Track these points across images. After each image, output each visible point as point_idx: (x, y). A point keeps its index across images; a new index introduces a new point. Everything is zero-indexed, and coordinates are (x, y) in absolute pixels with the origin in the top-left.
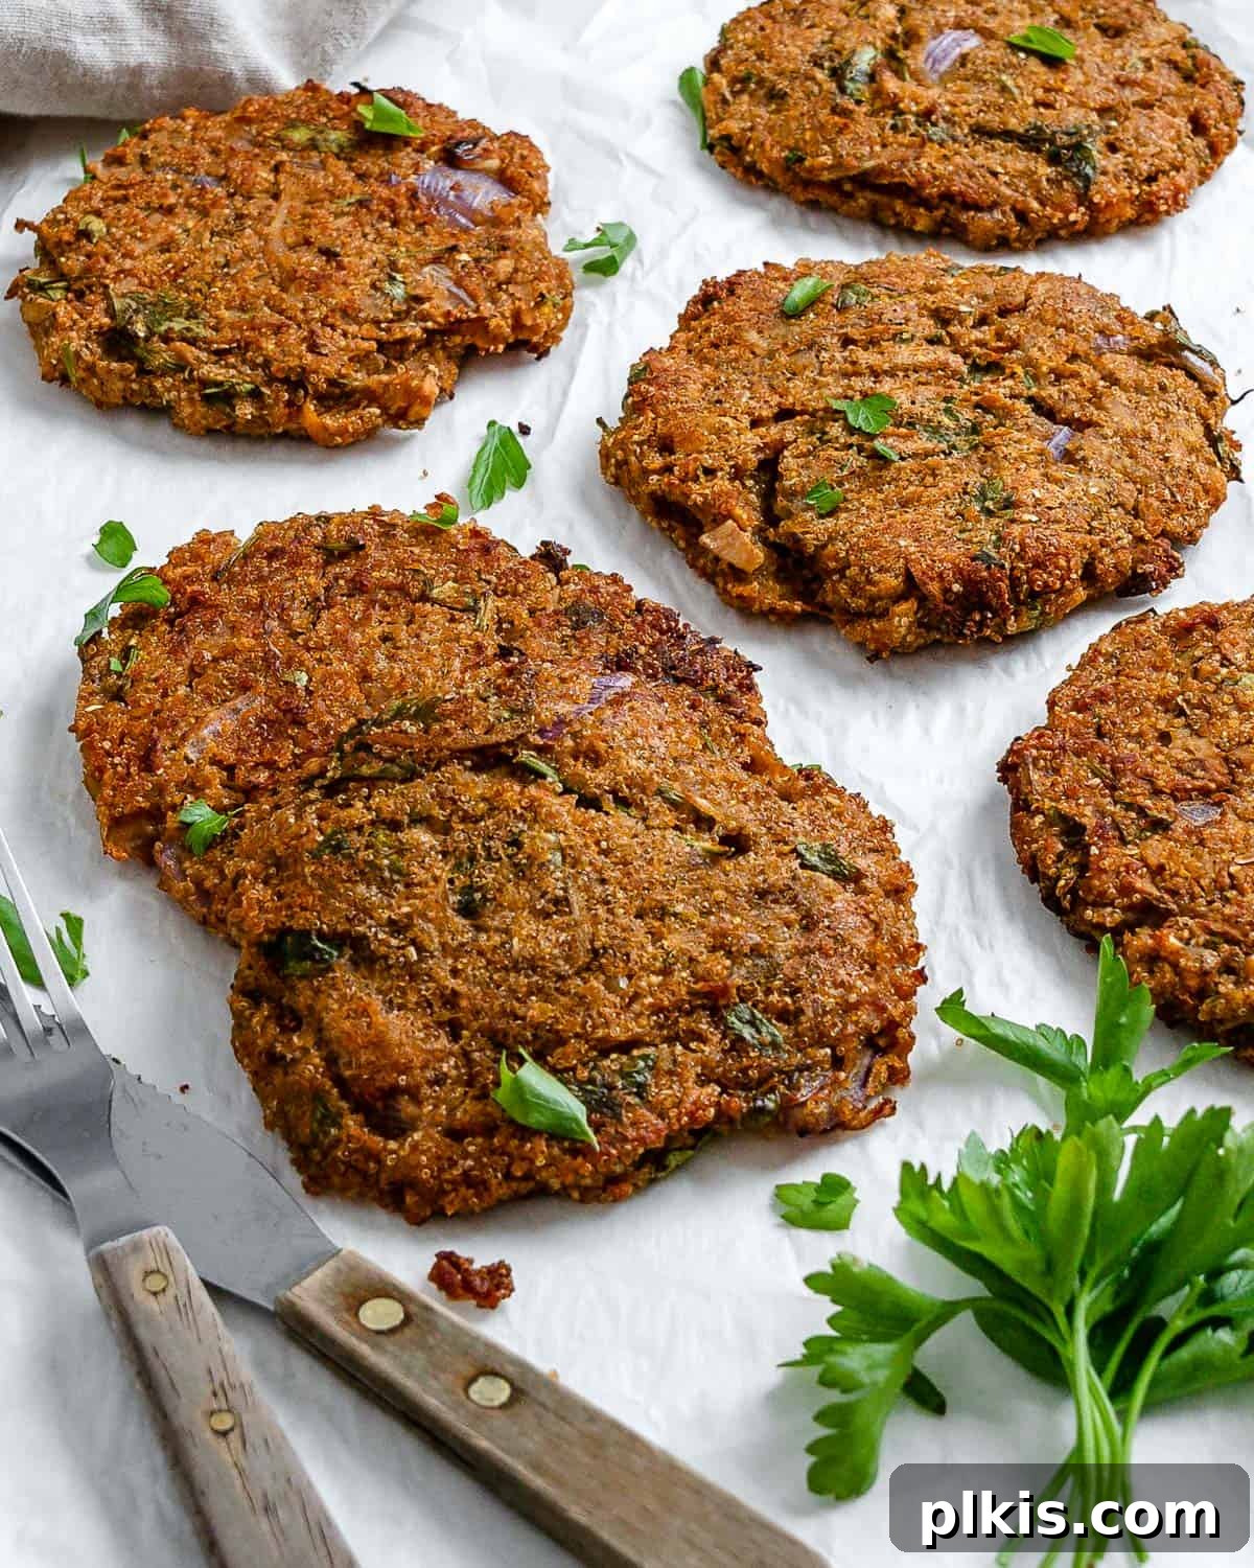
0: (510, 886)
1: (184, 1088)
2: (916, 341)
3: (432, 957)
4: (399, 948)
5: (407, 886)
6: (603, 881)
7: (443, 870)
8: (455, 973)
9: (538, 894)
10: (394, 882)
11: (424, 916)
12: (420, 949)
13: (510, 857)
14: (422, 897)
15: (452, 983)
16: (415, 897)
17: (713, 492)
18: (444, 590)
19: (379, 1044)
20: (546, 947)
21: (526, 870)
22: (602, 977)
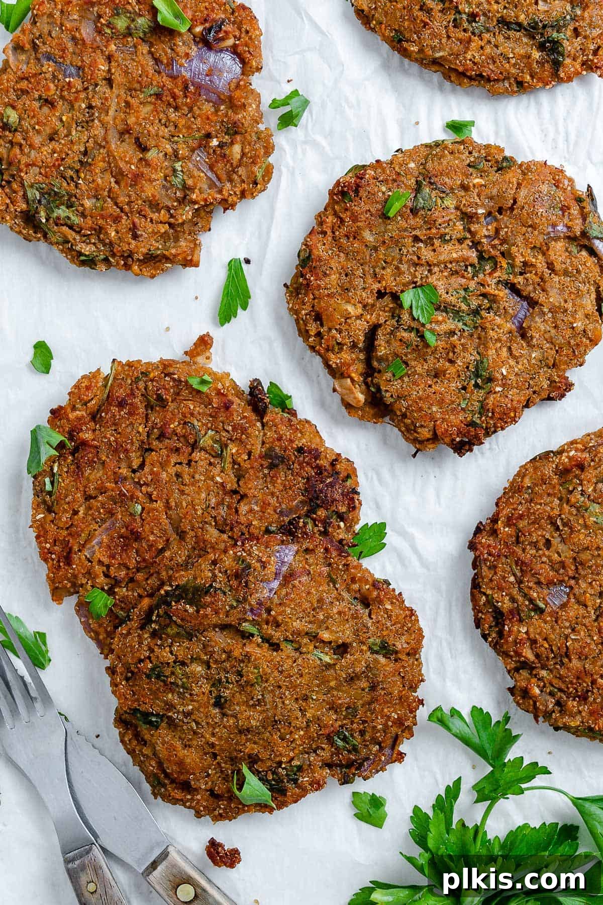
0: (237, 694)
1: (98, 736)
2: (453, 242)
3: (203, 727)
4: (188, 723)
5: (191, 695)
6: (280, 687)
7: (206, 688)
8: (213, 735)
9: (250, 698)
10: (184, 693)
11: (198, 710)
12: (197, 723)
13: (237, 682)
14: (198, 701)
15: (213, 740)
16: (194, 701)
17: (341, 362)
18: (206, 441)
19: (181, 763)
20: (253, 723)
21: (245, 686)
22: (279, 734)
